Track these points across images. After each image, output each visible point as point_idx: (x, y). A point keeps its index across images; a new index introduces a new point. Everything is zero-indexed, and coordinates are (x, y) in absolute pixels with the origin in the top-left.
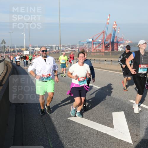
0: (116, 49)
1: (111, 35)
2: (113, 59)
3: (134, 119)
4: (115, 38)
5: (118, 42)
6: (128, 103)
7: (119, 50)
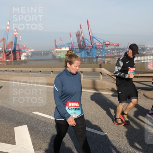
0: (18, 58)
1: (12, 42)
2: (14, 69)
3: (37, 131)
4: (17, 46)
5: (20, 51)
6: (32, 115)
7: (22, 59)
